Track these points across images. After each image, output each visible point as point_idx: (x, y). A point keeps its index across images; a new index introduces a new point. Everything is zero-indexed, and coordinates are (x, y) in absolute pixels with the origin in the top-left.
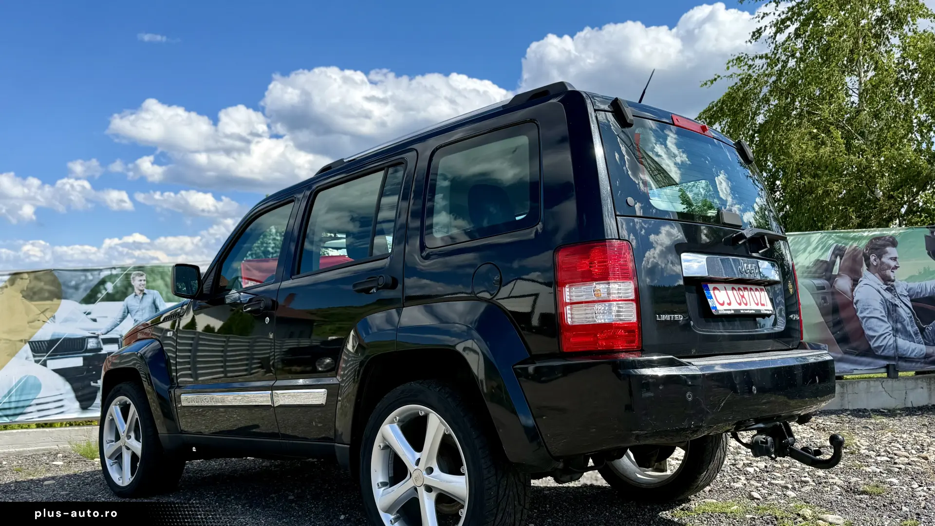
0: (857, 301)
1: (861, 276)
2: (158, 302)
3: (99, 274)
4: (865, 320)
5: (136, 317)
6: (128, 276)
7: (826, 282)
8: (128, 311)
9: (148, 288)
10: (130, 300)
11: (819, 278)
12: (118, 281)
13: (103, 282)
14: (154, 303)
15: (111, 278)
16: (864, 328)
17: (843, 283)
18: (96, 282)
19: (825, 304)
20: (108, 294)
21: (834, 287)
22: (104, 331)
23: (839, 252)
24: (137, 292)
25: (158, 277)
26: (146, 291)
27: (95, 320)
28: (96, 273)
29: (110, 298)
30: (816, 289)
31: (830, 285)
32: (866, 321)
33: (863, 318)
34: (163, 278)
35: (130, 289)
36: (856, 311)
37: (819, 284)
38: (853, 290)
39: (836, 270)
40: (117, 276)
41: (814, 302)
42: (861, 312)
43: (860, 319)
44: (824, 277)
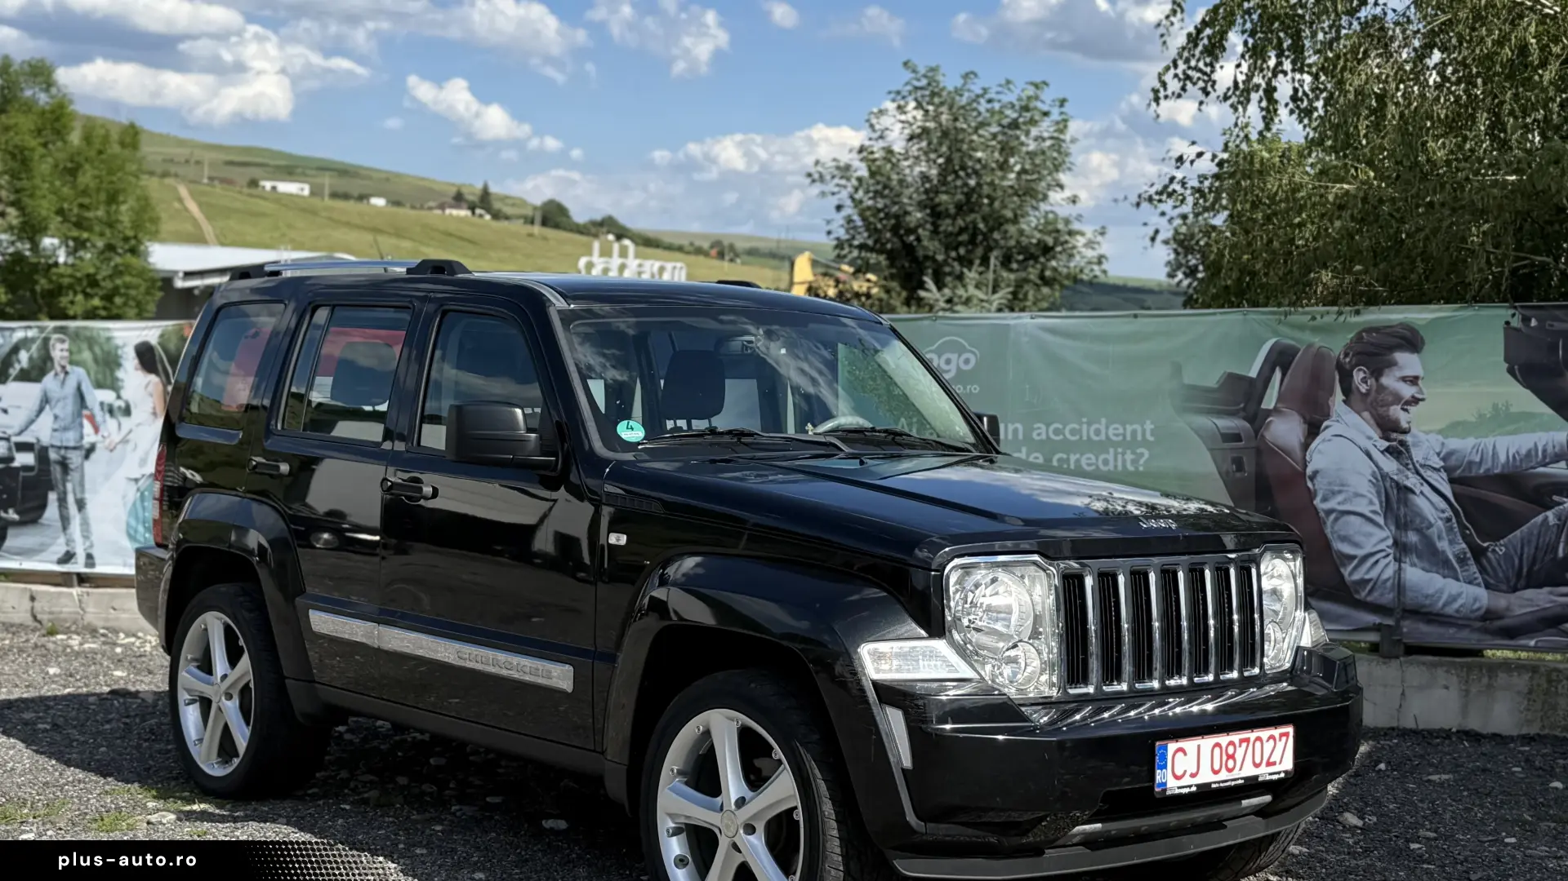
0: (1316, 473)
1: (1327, 416)
2: (84, 388)
3: (11, 336)
4: (1332, 517)
5: (57, 411)
6: (46, 341)
7: (1248, 425)
8: (45, 400)
9: (71, 363)
10: (49, 380)
11: (1232, 414)
12: (34, 347)
13: (15, 350)
14: (79, 389)
15: (24, 343)
16: (1329, 536)
17: (1285, 430)
18: (7, 349)
19: (1238, 475)
20: (22, 370)
21: (1263, 436)
22: (17, 429)
23: (1281, 358)
24: (58, 369)
25: (84, 346)
26: (69, 368)
27: (5, 411)
28: (7, 333)
29: (25, 376)
30: (1219, 437)
31: (1253, 434)
32: (1336, 519)
33: (1329, 512)
34: (91, 348)
35: (49, 364)
36: (1312, 495)
37: (1228, 428)
38: (1306, 446)
39: (1270, 401)
40: (33, 340)
41: (1212, 468)
42: (1325, 500)
43: (1322, 514)
44: (1242, 414)
